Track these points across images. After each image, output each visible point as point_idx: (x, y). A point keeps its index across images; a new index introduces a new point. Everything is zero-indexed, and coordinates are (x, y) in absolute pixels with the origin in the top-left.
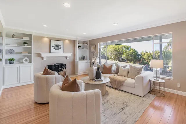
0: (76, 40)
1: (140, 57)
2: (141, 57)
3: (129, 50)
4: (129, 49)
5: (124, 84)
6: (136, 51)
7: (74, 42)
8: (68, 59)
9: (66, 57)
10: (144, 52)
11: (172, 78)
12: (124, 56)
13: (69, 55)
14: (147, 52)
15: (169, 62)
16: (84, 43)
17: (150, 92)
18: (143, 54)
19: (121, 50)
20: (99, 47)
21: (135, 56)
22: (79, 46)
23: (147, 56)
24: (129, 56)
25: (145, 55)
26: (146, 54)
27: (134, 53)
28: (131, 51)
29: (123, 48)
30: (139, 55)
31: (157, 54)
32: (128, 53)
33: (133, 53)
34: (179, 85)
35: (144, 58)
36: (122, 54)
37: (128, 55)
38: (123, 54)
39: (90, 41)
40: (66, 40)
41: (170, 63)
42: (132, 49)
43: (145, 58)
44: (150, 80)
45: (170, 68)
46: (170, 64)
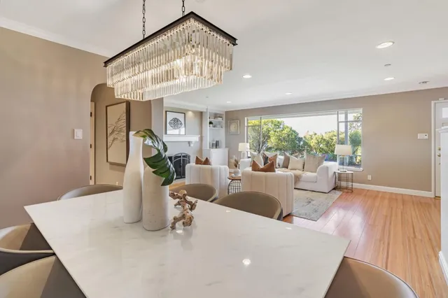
0: (205, 111)
1: (302, 143)
2: (306, 144)
3: (280, 129)
4: (282, 126)
5: (302, 179)
6: (294, 132)
7: (201, 115)
8: (192, 145)
9: (189, 142)
10: (311, 133)
11: (361, 169)
12: (272, 141)
13: (195, 139)
14: (315, 134)
15: (357, 150)
16: (216, 116)
17: (334, 189)
18: (308, 137)
19: (265, 129)
20: (246, 125)
21: (293, 141)
22: (211, 123)
23: (316, 142)
24: (282, 141)
25: (312, 139)
26: (314, 137)
27: (292, 134)
28: (285, 132)
29: (270, 124)
30: (300, 139)
31: (334, 138)
32: (280, 136)
33: (288, 135)
34: (369, 177)
35: (310, 146)
36: (267, 137)
37: (279, 140)
38: (269, 137)
39: (227, 112)
40: (188, 110)
41: (359, 151)
42: (288, 127)
43: (312, 145)
44: (335, 173)
45: (359, 158)
46: (359, 153)
